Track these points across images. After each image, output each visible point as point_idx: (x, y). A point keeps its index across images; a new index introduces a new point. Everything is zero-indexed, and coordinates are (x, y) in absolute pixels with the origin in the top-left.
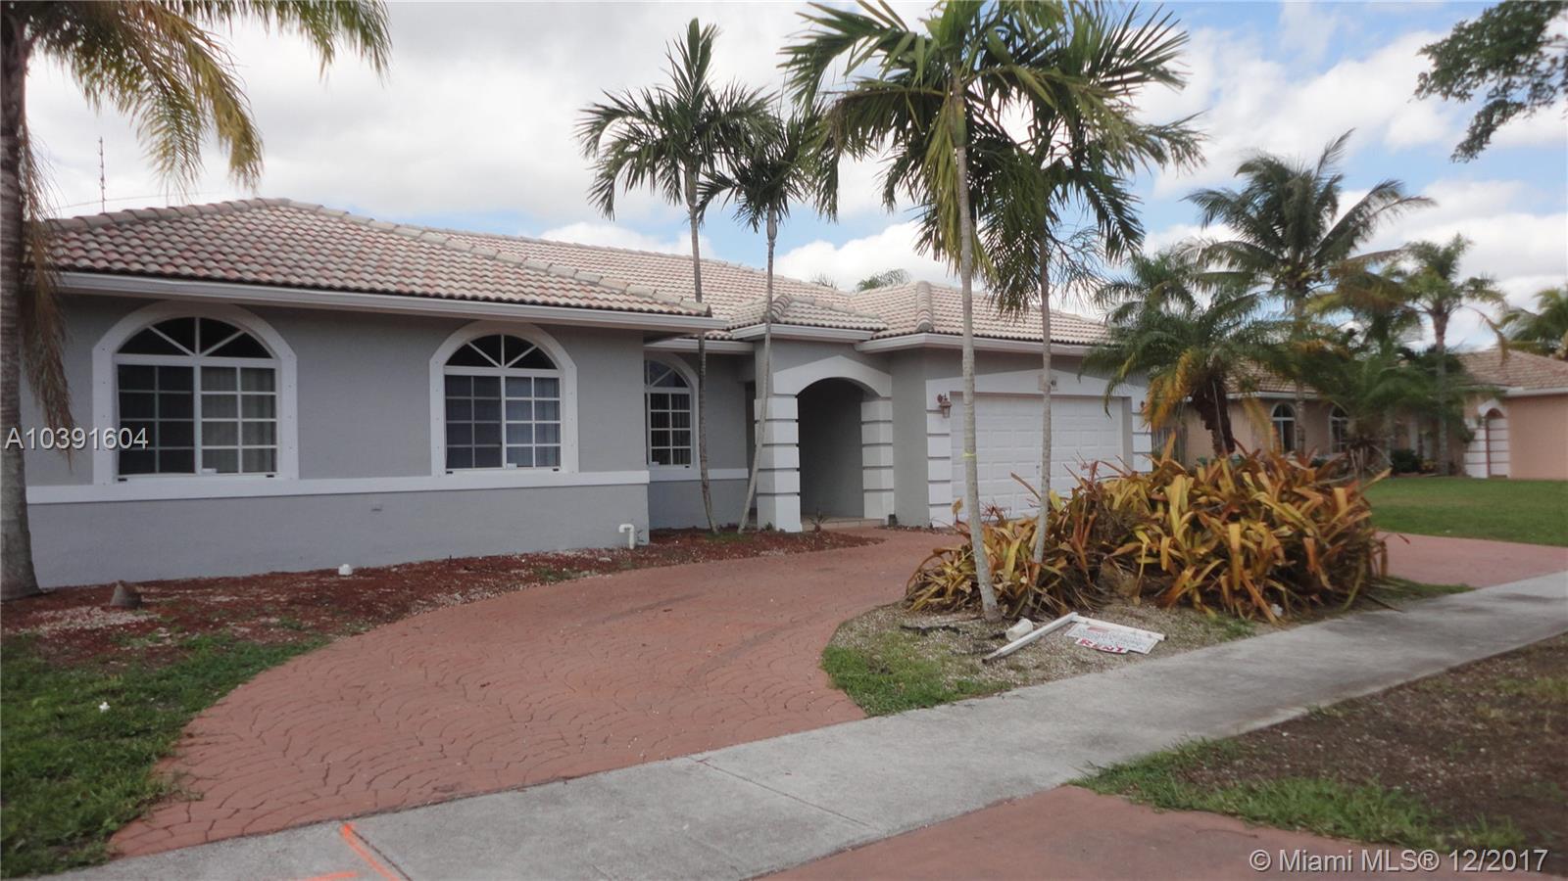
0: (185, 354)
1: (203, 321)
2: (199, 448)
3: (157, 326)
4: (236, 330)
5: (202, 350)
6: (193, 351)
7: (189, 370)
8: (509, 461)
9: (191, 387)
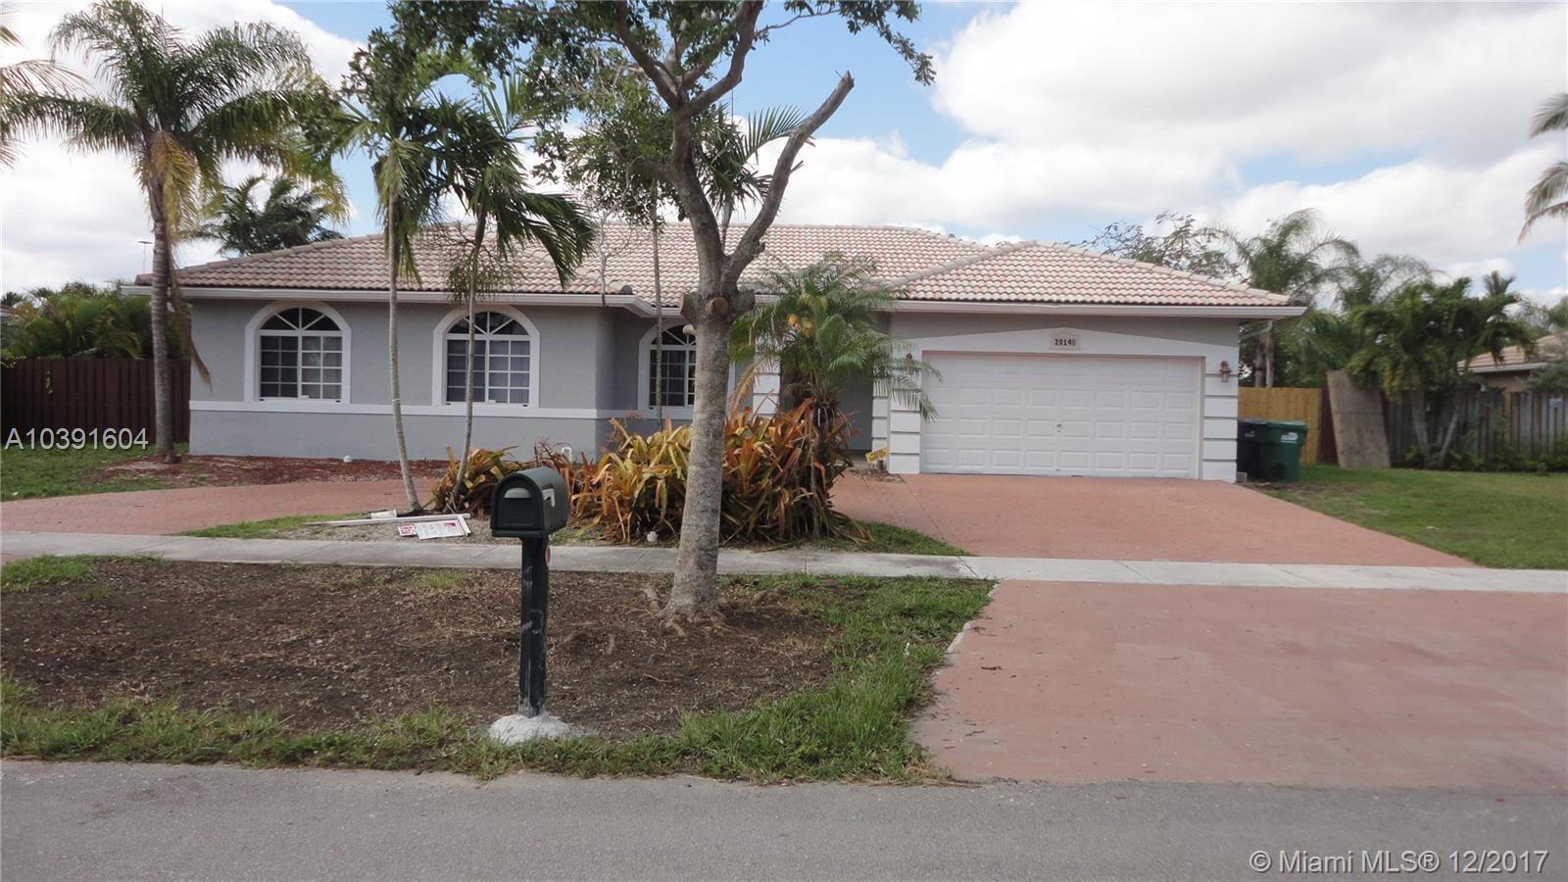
0: (293, 329)
1: (303, 310)
2: (300, 383)
3: (280, 314)
4: (321, 314)
5: (303, 327)
6: (298, 327)
7: (295, 339)
8: (490, 398)
9: (296, 348)
